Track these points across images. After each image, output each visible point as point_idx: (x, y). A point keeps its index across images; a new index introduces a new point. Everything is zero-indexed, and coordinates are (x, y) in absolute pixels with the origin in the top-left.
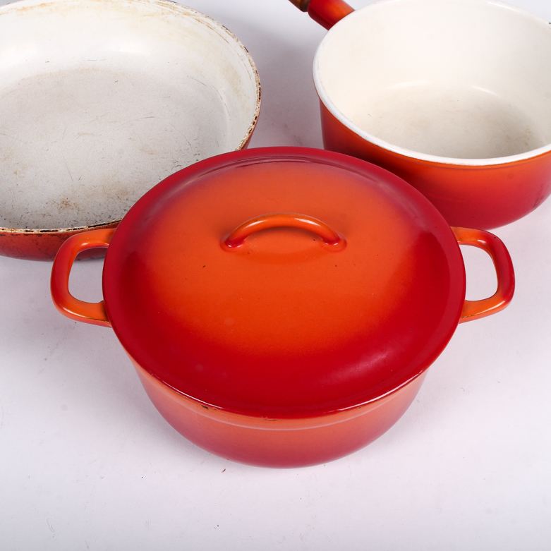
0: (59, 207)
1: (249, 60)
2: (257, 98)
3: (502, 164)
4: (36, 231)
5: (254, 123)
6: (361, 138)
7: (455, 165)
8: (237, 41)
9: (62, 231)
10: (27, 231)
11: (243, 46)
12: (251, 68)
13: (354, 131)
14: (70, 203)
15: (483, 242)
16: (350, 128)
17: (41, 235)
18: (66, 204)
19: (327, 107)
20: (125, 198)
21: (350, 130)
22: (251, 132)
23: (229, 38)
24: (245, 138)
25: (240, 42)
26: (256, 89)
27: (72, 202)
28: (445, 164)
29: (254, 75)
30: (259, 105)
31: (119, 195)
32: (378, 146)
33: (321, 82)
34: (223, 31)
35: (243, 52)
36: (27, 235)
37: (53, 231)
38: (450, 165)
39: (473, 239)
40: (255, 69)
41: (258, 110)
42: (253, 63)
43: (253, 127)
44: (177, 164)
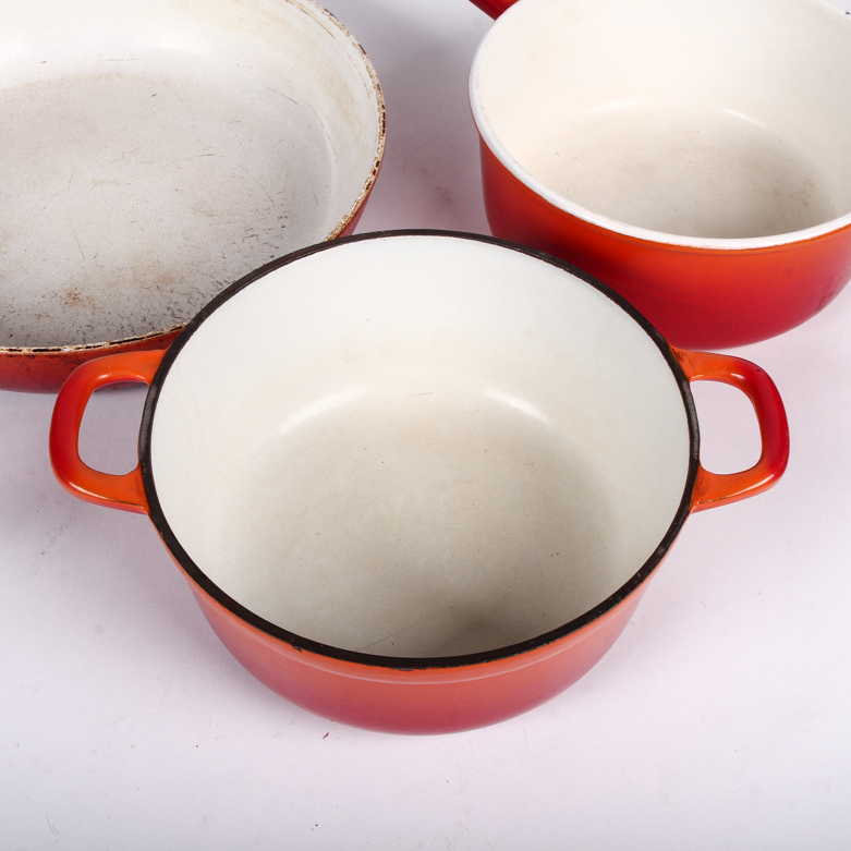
0: (63, 303)
1: (367, 67)
2: (379, 130)
3: (769, 248)
4: (25, 350)
5: (374, 173)
6: (546, 201)
7: (695, 248)
8: (348, 35)
9: (67, 349)
10: (11, 350)
11: (357, 43)
12: (370, 80)
13: (534, 190)
14: (80, 297)
15: (739, 376)
16: (528, 185)
17: (33, 356)
18: (74, 297)
19: (492, 150)
20: (168, 288)
21: (528, 189)
22: (369, 188)
23: (335, 30)
24: (361, 198)
25: (351, 36)
26: (378, 115)
27: (84, 294)
28: (679, 247)
29: (374, 92)
30: (383, 142)
31: (159, 284)
32: (572, 216)
33: (482, 108)
34: (325, 18)
35: (357, 54)
36: (11, 356)
37: (53, 350)
38: (688, 248)
39: (724, 372)
40: (377, 81)
41: (381, 150)
42: (374, 72)
43: (373, 179)
44: (251, 233)
